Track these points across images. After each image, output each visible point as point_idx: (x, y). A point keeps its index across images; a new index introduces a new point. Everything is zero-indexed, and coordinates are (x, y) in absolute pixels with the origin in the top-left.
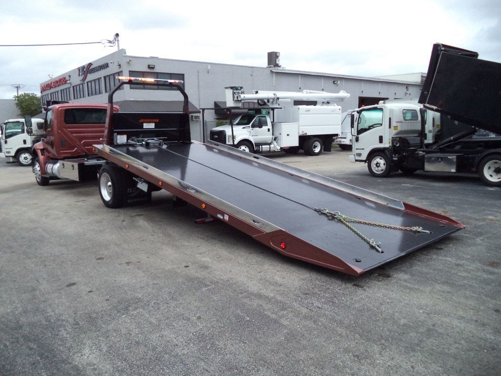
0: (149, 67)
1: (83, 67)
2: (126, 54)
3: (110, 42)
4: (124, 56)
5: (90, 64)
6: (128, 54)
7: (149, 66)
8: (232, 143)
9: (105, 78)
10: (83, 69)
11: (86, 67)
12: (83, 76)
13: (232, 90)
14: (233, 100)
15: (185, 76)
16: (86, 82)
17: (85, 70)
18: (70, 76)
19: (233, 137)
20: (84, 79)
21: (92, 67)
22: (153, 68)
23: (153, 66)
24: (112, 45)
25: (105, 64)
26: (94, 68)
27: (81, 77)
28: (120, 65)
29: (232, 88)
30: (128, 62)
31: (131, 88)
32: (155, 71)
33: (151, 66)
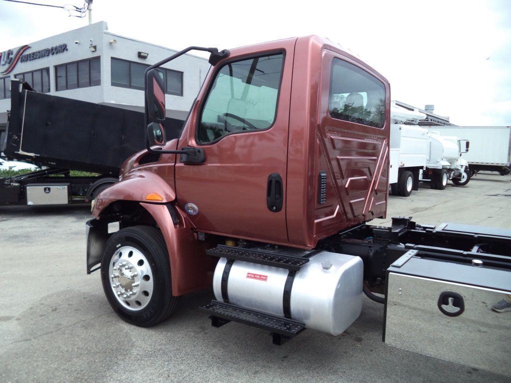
0: (140, 55)
1: (10, 53)
2: (107, 29)
3: (78, 9)
4: (105, 33)
5: (26, 47)
6: (110, 31)
7: (139, 53)
9: (56, 67)
10: (9, 54)
11: (15, 53)
12: (7, 66)
15: (184, 75)
16: (11, 74)
17: (11, 56)
20: (10, 71)
21: (28, 52)
22: (145, 58)
23: (146, 55)
24: (79, 14)
25: (61, 46)
26: (33, 54)
28: (95, 48)
30: (111, 43)
31: (113, 84)
32: (146, 62)
33: (142, 54)
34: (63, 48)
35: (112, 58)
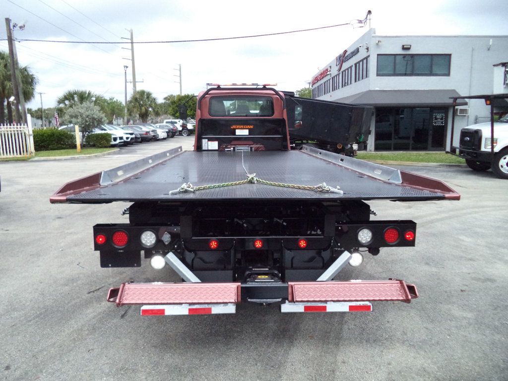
0: (404, 48)
1: (340, 57)
2: (375, 33)
3: (360, 22)
4: (373, 37)
5: (346, 51)
6: (378, 34)
7: (403, 46)
8: (490, 150)
9: (356, 65)
11: (342, 56)
12: (339, 65)
13: (503, 69)
14: (504, 84)
15: (452, 56)
16: (341, 72)
17: (341, 59)
18: (330, 67)
19: (493, 141)
20: (340, 70)
22: (408, 49)
23: (409, 47)
24: (361, 25)
25: (357, 49)
26: (348, 56)
27: (338, 67)
28: (367, 49)
29: (504, 64)
30: (377, 44)
31: (378, 75)
32: (411, 52)
33: (405, 47)
34: (357, 51)
35: (378, 55)
